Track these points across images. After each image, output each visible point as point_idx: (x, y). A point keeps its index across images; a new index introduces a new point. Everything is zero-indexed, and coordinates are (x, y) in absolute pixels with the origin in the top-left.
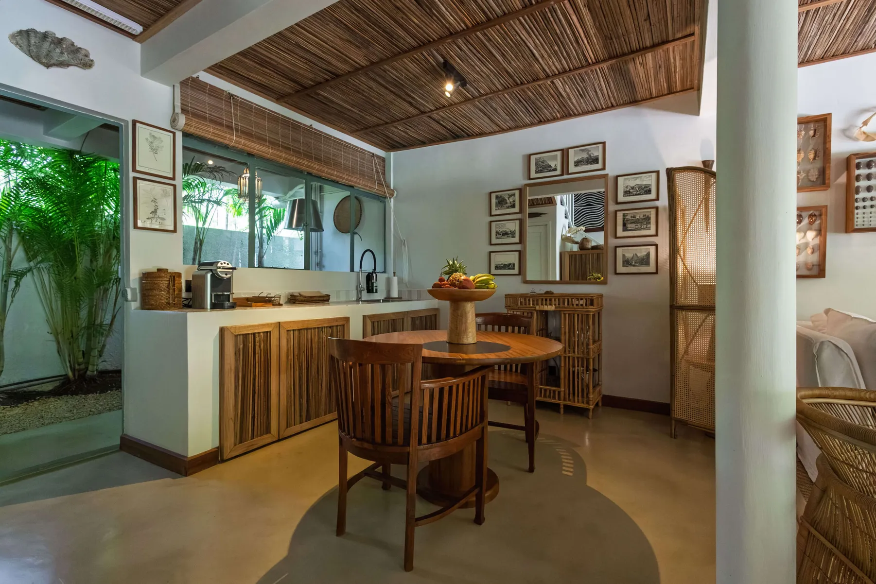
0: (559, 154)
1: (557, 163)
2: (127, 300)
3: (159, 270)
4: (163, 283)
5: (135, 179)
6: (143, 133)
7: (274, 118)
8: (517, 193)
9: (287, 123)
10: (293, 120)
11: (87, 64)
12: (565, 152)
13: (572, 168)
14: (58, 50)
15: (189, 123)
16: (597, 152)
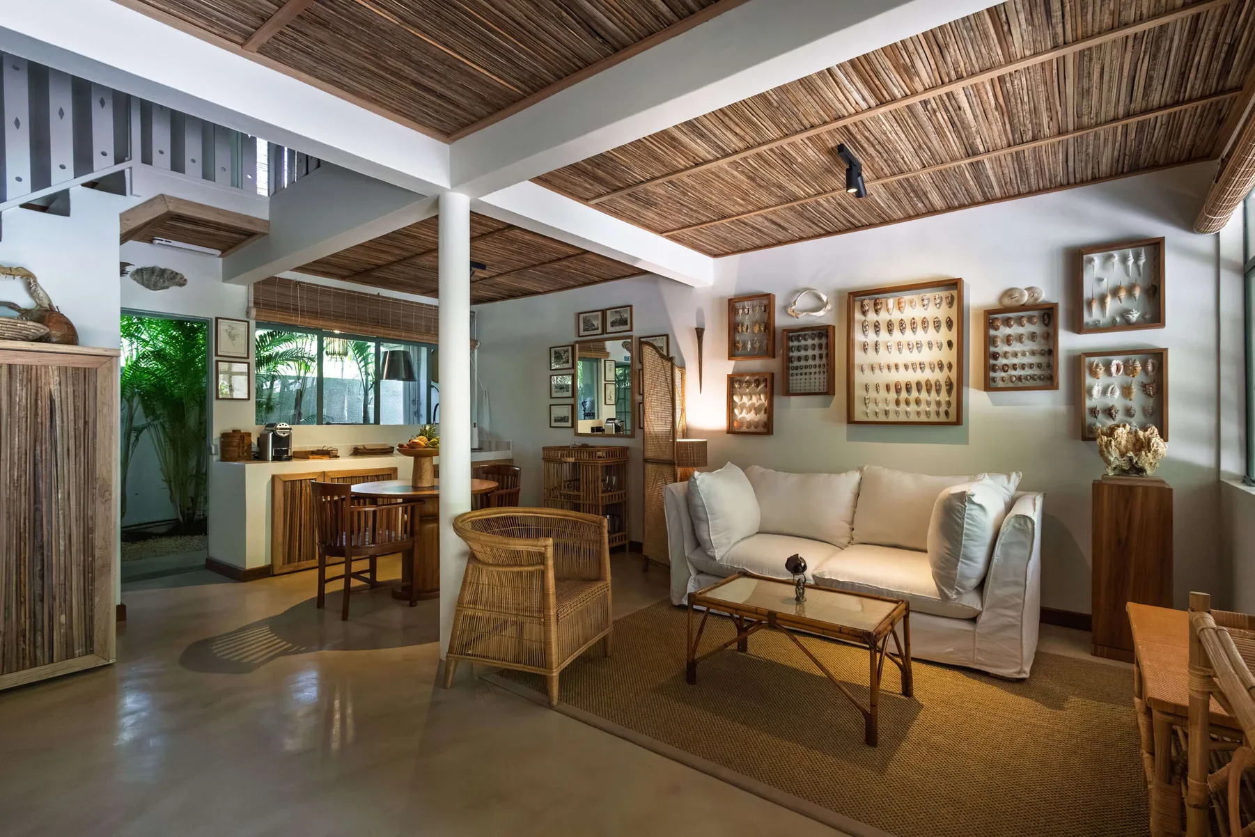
0: (600, 313)
1: (597, 323)
2: (212, 454)
3: (234, 431)
4: (236, 441)
5: (217, 362)
6: (223, 326)
7: (338, 293)
8: (570, 348)
9: (351, 295)
10: (359, 293)
11: (182, 283)
12: (604, 312)
13: (609, 329)
14: (161, 280)
15: (260, 313)
16: (626, 315)
